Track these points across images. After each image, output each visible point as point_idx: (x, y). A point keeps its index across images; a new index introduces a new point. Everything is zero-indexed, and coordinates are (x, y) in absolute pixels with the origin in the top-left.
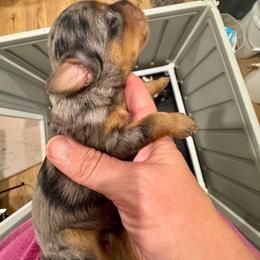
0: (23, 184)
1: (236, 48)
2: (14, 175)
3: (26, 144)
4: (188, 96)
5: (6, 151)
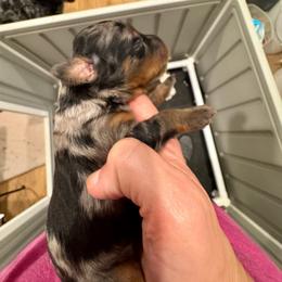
0: (23, 187)
1: (264, 42)
3: (29, 143)
4: (209, 94)
5: (7, 151)
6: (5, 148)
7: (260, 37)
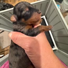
0: (8, 50)
5: (4, 41)
6: (3, 41)
7: (59, 9)
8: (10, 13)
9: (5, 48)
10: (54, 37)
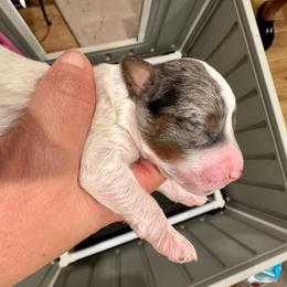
0: (49, 24)
2: (59, 11)
3: (102, 23)
8: (236, 24)
9: (58, 8)
10: (117, 251)
